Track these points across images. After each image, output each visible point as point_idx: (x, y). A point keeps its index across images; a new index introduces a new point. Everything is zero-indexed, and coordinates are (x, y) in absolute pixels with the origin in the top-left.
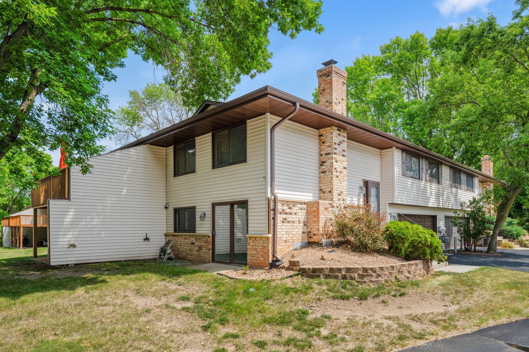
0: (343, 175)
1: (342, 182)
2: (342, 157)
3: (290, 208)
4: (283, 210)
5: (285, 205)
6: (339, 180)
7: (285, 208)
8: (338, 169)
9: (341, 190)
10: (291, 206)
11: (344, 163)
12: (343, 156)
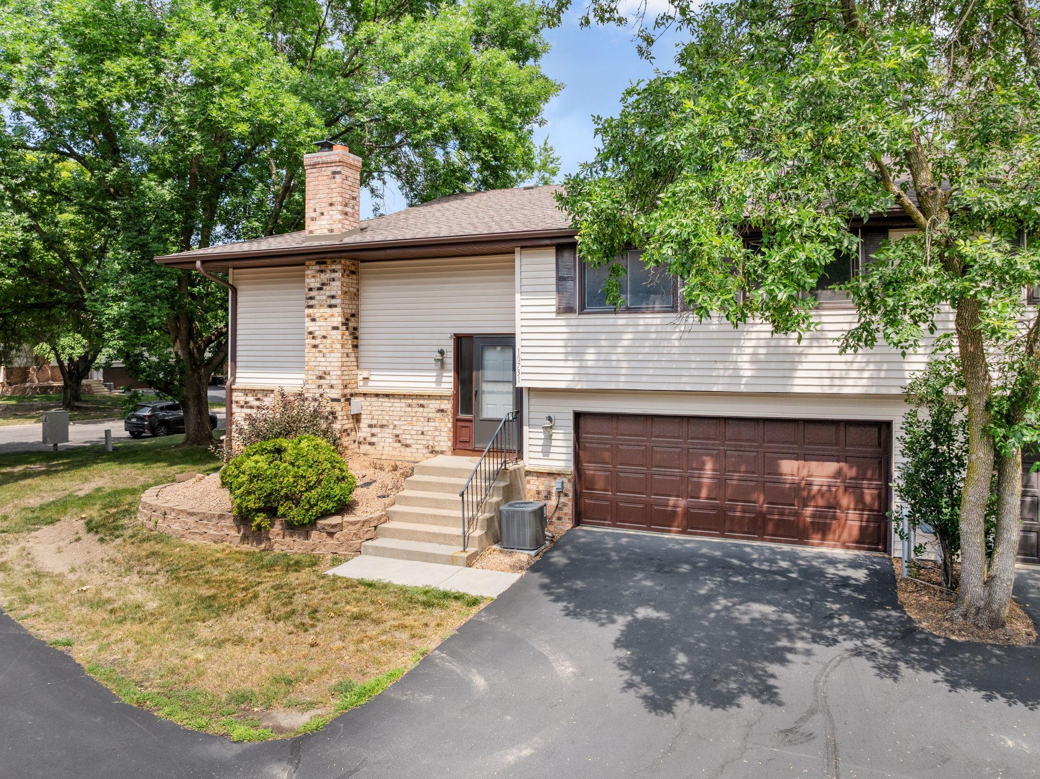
0: (328, 341)
1: (328, 355)
2: (329, 310)
3: (258, 399)
4: (246, 403)
5: (250, 395)
6: (320, 351)
7: (250, 399)
8: (317, 334)
9: (324, 369)
10: (260, 396)
11: (335, 319)
12: (330, 306)
